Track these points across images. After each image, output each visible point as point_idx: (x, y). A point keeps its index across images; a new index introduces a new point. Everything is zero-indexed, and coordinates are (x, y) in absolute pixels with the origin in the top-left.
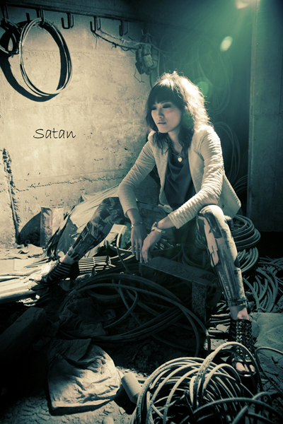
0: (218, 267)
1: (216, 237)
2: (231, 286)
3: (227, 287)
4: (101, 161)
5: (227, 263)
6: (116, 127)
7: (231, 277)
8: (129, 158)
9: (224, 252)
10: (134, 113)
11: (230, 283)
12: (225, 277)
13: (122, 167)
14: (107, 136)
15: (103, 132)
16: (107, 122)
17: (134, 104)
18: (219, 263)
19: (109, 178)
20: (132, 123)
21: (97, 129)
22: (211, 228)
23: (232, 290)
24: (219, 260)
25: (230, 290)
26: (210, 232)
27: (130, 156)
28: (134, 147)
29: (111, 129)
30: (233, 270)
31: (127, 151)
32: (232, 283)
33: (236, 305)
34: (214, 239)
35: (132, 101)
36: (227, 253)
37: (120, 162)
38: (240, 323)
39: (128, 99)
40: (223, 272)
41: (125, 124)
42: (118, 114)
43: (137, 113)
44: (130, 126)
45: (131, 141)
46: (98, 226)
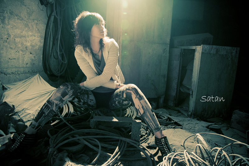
0: (144, 115)
1: (140, 100)
2: (153, 122)
3: (151, 124)
4: (14, 60)
5: (148, 111)
6: (25, 37)
7: (152, 118)
8: (32, 60)
9: (146, 107)
10: (37, 29)
11: (152, 121)
12: (149, 119)
13: (28, 66)
14: (19, 42)
15: (17, 39)
16: (19, 32)
17: (37, 24)
18: (144, 113)
19: (19, 73)
20: (35, 36)
21: (12, 36)
22: (136, 96)
23: (154, 124)
24: (144, 111)
25: (153, 125)
26: (136, 98)
27: (33, 58)
28: (36, 52)
29: (22, 38)
30: (152, 114)
31: (31, 55)
32: (153, 121)
33: (158, 131)
34: (139, 101)
35: (36, 21)
36: (147, 107)
37: (27, 62)
38: (163, 139)
39: (34, 20)
40: (147, 117)
41: (31, 36)
42: (27, 28)
43: (38, 30)
44: (34, 38)
45: (34, 48)
46: (59, 103)
